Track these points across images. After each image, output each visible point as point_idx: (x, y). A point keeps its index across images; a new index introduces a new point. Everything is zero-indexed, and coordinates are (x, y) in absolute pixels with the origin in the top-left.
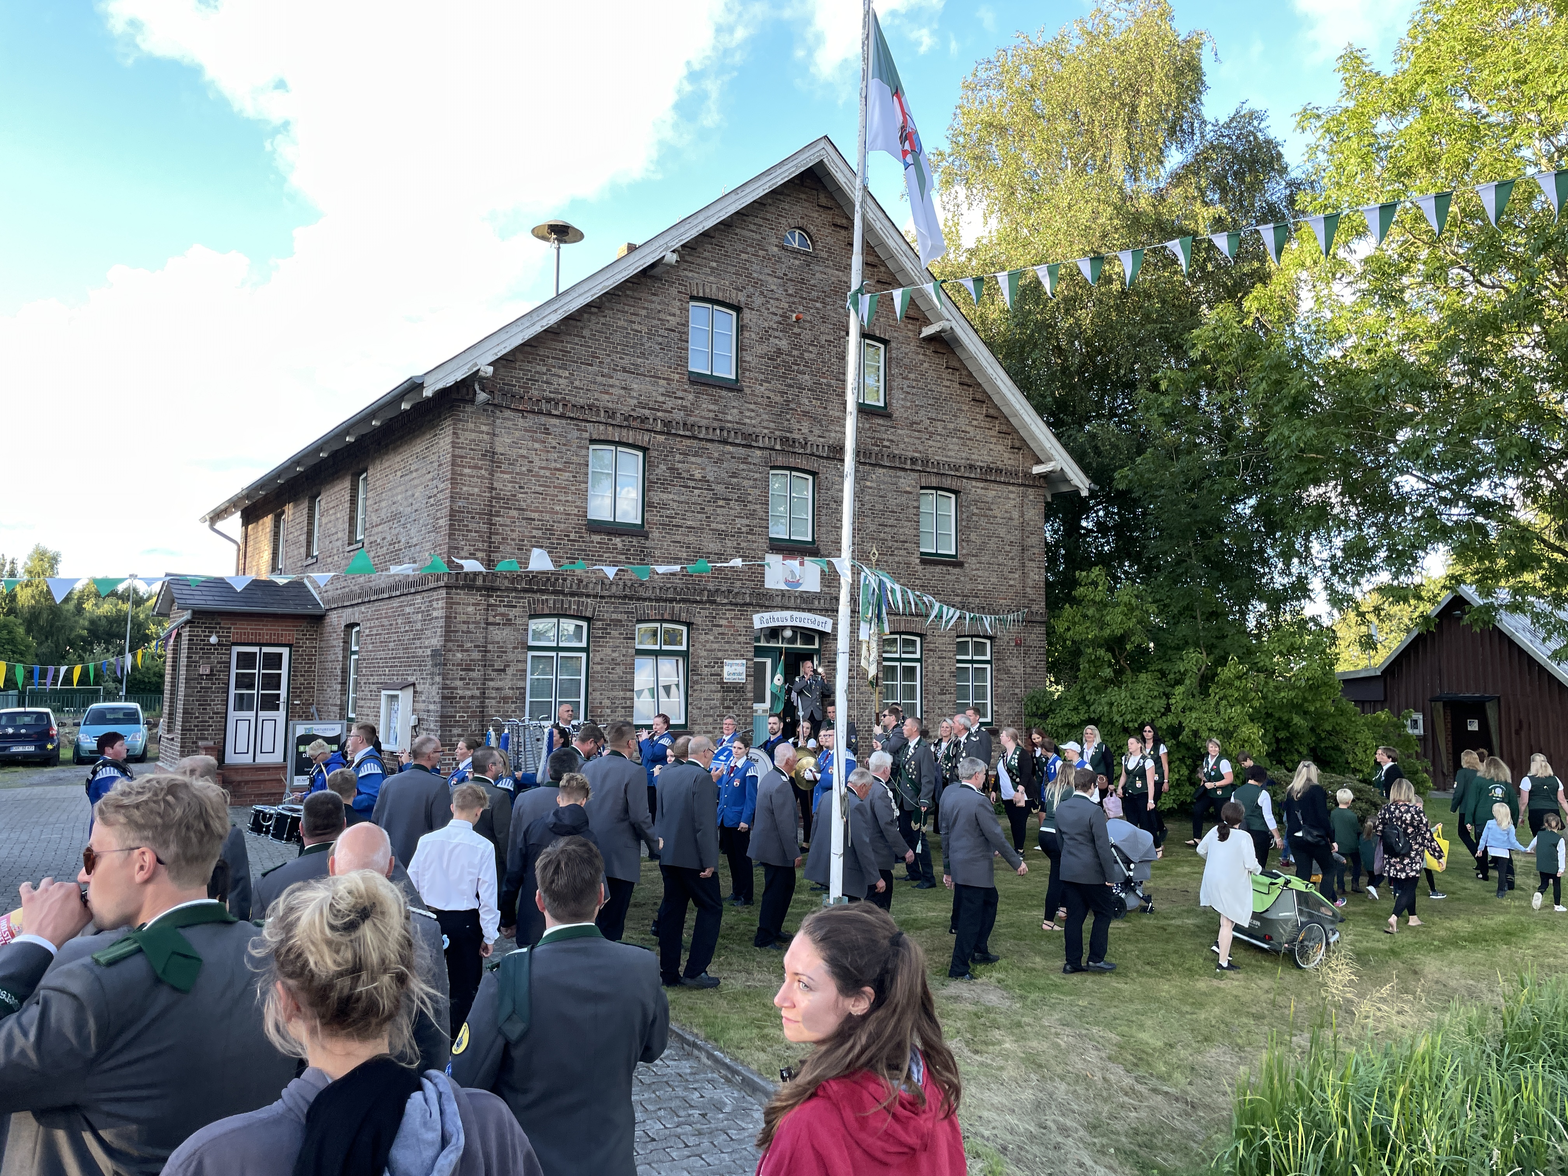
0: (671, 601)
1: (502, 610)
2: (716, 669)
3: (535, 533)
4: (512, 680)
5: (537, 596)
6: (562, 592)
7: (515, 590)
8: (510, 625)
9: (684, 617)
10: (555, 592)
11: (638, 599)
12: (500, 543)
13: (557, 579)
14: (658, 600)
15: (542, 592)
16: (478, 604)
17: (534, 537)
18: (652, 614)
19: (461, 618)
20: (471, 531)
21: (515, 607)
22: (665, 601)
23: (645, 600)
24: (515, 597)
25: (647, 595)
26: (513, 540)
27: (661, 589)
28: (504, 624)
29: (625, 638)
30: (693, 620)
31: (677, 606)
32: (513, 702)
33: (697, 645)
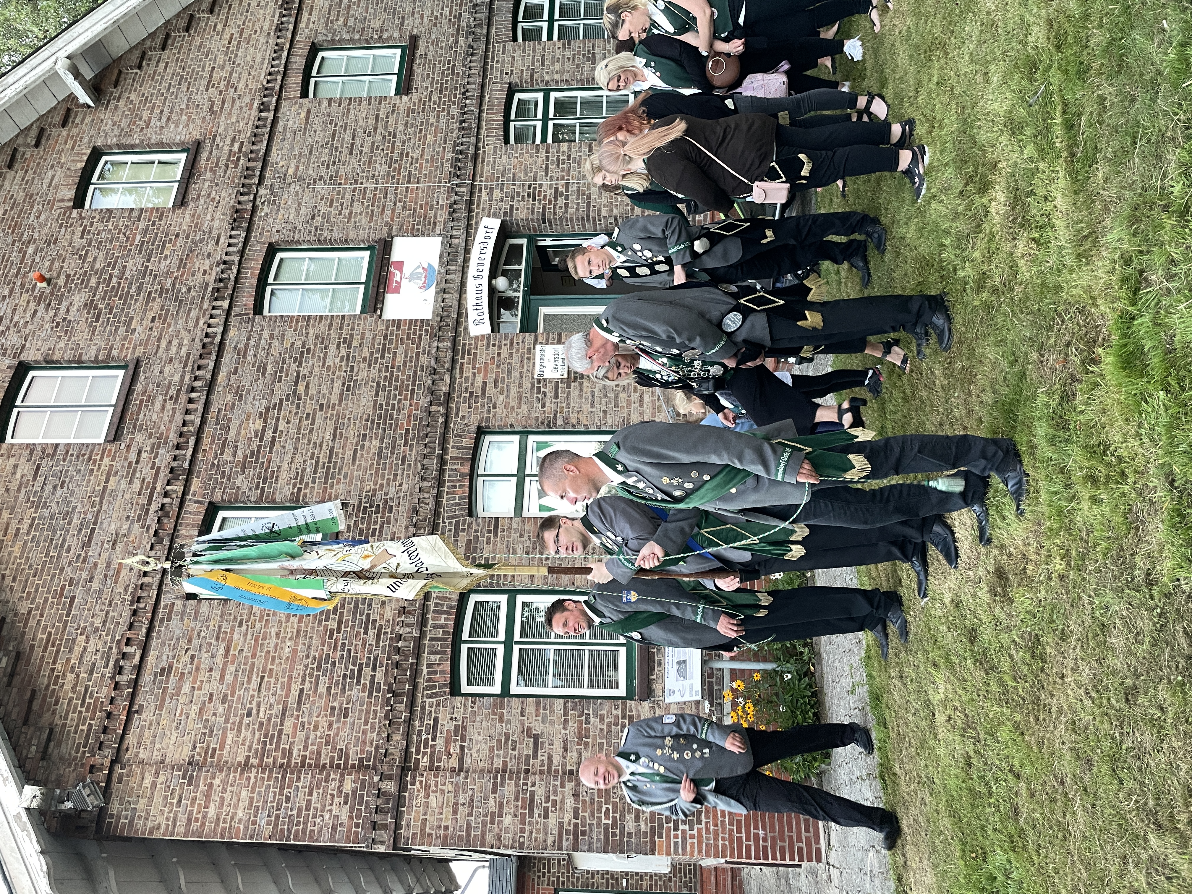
0: (442, 462)
1: (440, 742)
2: (549, 390)
3: (322, 689)
4: (552, 723)
5: (422, 682)
6: (419, 642)
7: (409, 722)
8: (464, 728)
9: (468, 442)
10: (418, 654)
11: (437, 513)
12: (334, 748)
13: (398, 650)
14: (440, 483)
15: (416, 673)
16: (427, 787)
17: (329, 689)
18: (462, 491)
19: (447, 819)
20: (309, 802)
21: (436, 720)
22: (441, 471)
23: (438, 503)
24: (421, 720)
25: (431, 501)
26: (330, 725)
27: (423, 479)
28: (463, 739)
29: (496, 535)
30: (473, 428)
31: (452, 453)
32: (587, 722)
33: (511, 420)
